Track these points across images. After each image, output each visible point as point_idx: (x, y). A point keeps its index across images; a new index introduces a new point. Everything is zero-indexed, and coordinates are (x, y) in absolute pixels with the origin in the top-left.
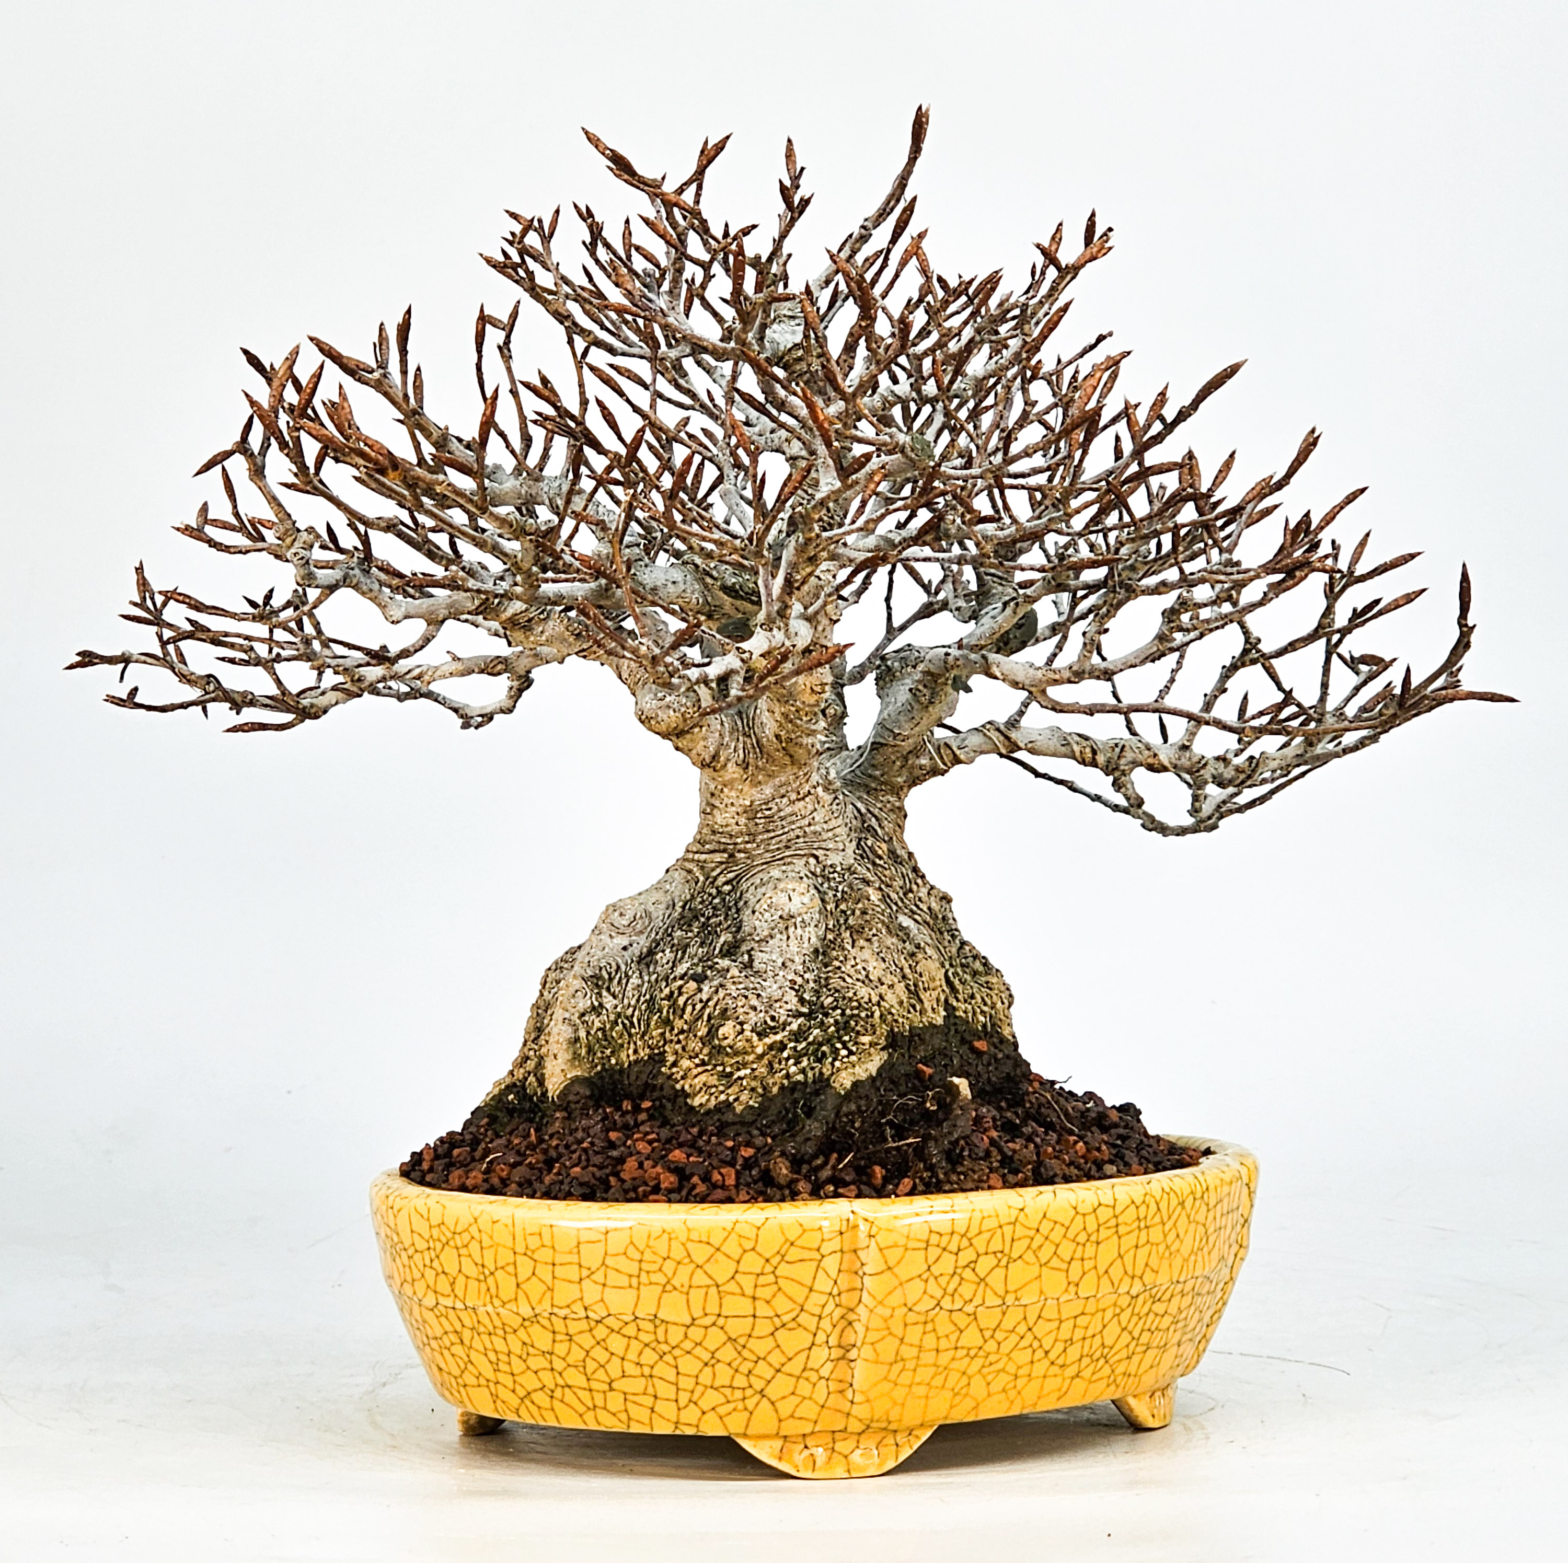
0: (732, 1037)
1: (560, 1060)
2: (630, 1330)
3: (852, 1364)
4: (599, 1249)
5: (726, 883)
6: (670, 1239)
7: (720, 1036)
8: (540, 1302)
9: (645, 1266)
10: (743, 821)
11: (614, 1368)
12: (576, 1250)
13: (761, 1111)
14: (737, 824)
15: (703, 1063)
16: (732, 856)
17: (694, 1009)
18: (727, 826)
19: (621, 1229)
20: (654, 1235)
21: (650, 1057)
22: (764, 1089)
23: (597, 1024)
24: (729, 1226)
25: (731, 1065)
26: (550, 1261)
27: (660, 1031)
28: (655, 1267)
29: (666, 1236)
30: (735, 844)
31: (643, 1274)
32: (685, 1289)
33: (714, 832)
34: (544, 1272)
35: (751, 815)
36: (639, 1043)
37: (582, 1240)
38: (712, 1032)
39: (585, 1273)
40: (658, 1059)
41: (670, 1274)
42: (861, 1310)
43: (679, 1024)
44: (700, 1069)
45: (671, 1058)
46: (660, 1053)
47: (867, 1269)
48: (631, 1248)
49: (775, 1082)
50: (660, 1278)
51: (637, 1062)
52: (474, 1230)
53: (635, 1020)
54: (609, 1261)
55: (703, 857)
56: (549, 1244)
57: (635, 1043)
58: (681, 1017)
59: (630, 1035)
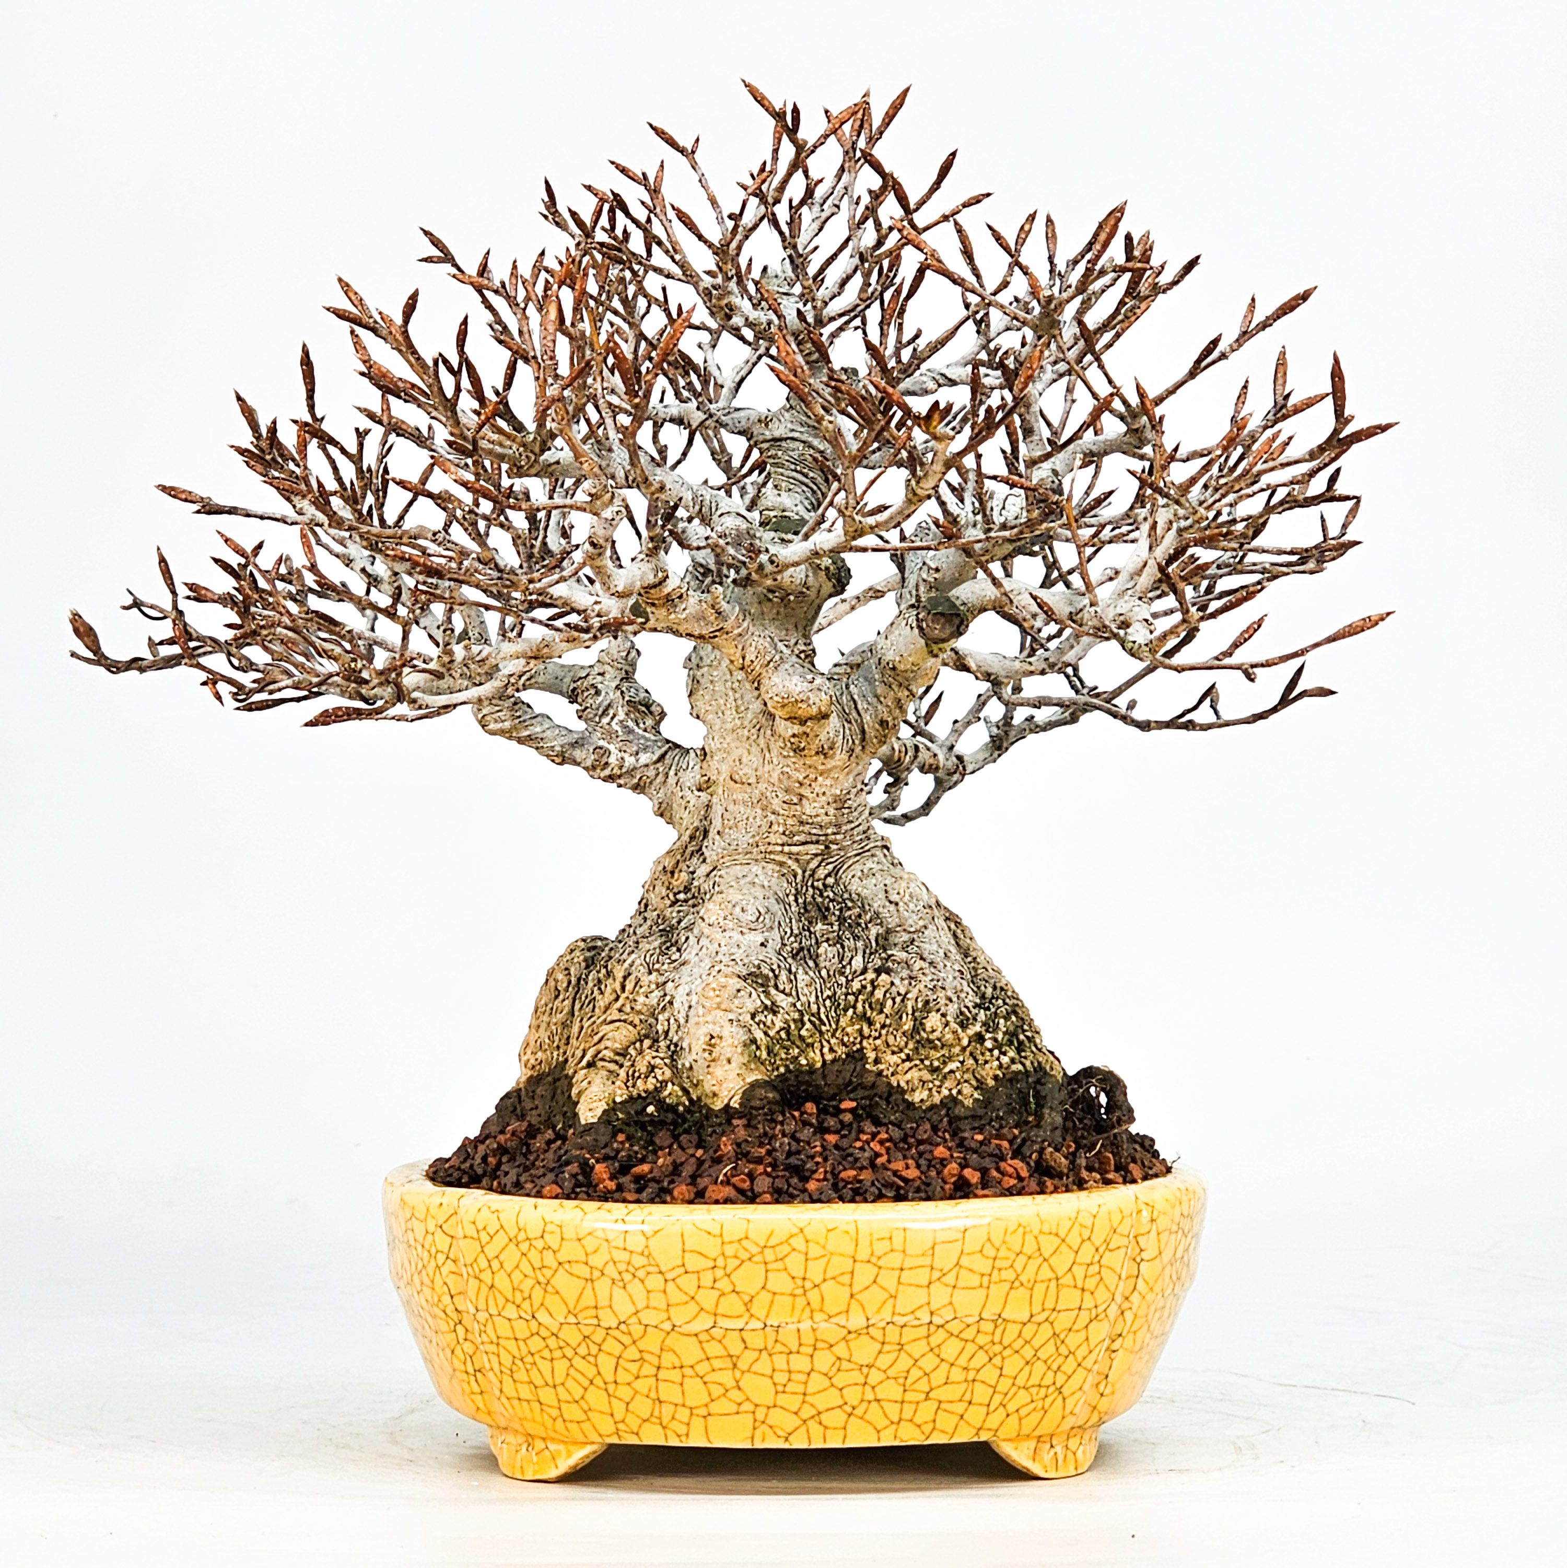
0: (940, 1029)
1: (733, 1064)
2: (969, 1334)
3: (1113, 1355)
4: (957, 1247)
5: (829, 875)
6: (1024, 1233)
7: (928, 1029)
8: (879, 1311)
9: (998, 1264)
10: (832, 811)
11: (938, 1378)
12: (931, 1252)
13: (986, 1103)
14: (826, 814)
15: (909, 1058)
16: (827, 847)
17: (894, 1003)
18: (817, 816)
19: (981, 1226)
20: (1011, 1229)
21: (847, 1055)
22: (977, 1080)
23: (779, 1024)
24: (1073, 1215)
25: (938, 1059)
26: (898, 1266)
27: (857, 1027)
28: (1007, 1264)
29: (1021, 1230)
30: (826, 835)
31: (995, 1272)
32: (1030, 1285)
33: (801, 823)
34: (888, 1280)
35: (839, 805)
36: (833, 1041)
37: (938, 1241)
38: (919, 1025)
39: (936, 1274)
40: (857, 1056)
41: (1019, 1271)
42: (1135, 1298)
43: (879, 1019)
44: (908, 1064)
45: (871, 1055)
46: (858, 1050)
47: (1145, 1255)
48: (988, 1245)
49: (989, 1072)
50: (1009, 1275)
51: (834, 1061)
52: (798, 1243)
53: (823, 1017)
54: (964, 1261)
55: (795, 849)
56: (901, 1248)
57: (828, 1042)
58: (881, 1012)
59: (821, 1033)
